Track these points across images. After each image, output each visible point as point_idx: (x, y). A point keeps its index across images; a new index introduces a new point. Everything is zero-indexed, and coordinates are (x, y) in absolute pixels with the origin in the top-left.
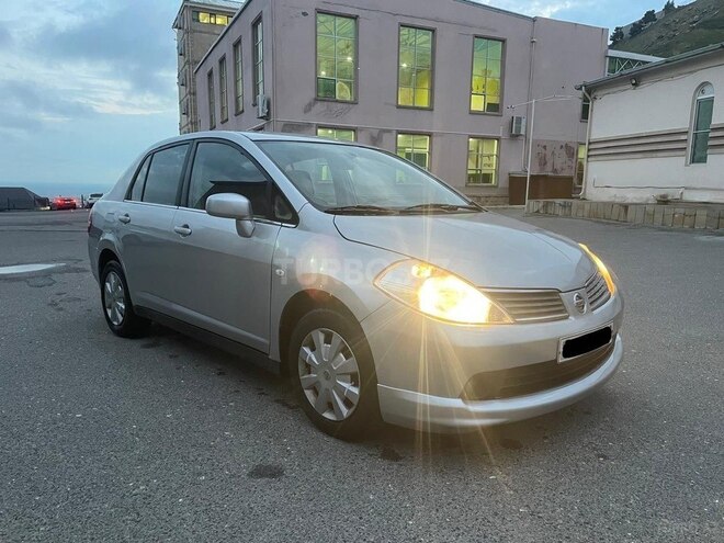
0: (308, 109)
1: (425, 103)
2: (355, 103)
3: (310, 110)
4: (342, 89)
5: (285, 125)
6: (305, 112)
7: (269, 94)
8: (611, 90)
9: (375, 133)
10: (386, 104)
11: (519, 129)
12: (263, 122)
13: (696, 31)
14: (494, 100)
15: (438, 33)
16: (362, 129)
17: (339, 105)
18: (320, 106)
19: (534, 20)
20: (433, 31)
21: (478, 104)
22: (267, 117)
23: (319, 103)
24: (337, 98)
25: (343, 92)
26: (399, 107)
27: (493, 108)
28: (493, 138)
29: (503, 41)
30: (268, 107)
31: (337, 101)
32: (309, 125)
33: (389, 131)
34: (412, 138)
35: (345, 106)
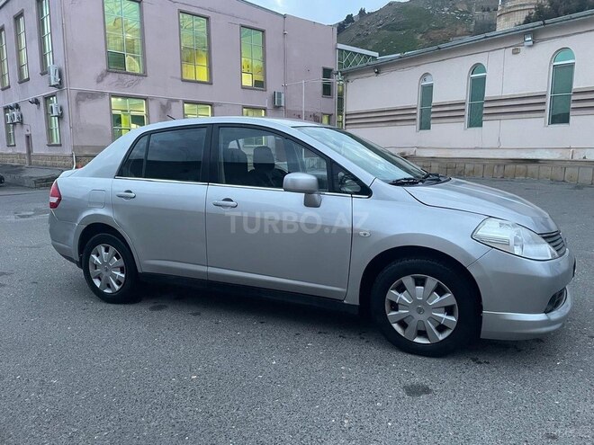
0: (100, 79)
1: (205, 78)
2: (144, 75)
3: (102, 80)
4: (131, 63)
5: (79, 93)
6: (98, 82)
7: (61, 64)
8: (359, 76)
9: (165, 103)
10: (172, 77)
11: (280, 101)
12: (54, 90)
13: (381, 32)
14: (259, 78)
15: (212, 21)
16: (152, 99)
17: (129, 76)
18: (111, 78)
19: (285, 16)
20: (207, 18)
21: (247, 81)
22: (60, 86)
23: (110, 75)
24: (127, 70)
25: (133, 65)
26: (183, 81)
27: (259, 85)
28: (261, 109)
29: (263, 31)
30: (60, 76)
31: (128, 73)
32: (103, 94)
33: (177, 101)
34: (196, 107)
35: (135, 78)
